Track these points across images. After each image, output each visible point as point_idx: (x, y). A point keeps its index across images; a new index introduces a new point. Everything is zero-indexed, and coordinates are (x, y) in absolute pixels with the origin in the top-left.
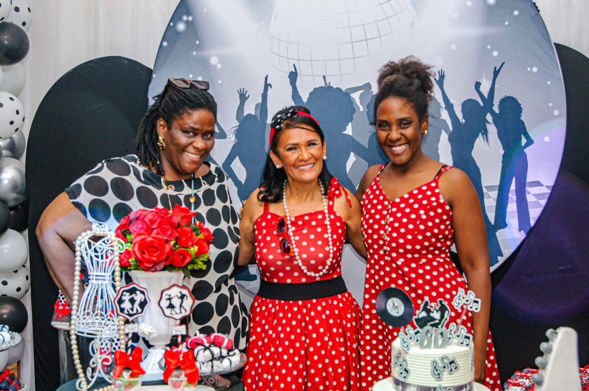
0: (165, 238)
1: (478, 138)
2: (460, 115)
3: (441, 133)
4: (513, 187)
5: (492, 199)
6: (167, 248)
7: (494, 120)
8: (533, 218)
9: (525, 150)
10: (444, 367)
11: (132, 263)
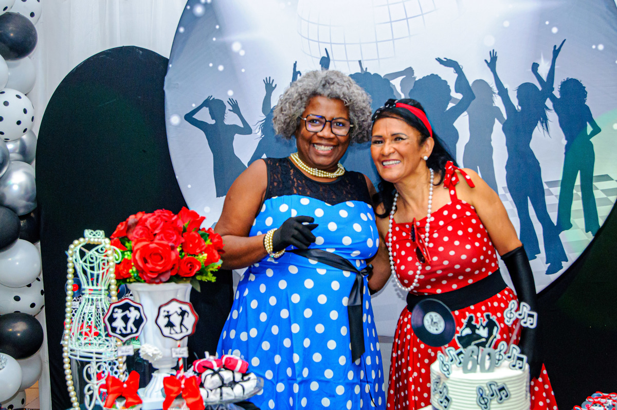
0: (171, 244)
1: (537, 127)
2: (515, 102)
3: (494, 122)
4: (578, 182)
5: (553, 197)
6: (173, 255)
7: (554, 106)
8: (601, 217)
9: (591, 140)
10: (492, 395)
11: (132, 274)
